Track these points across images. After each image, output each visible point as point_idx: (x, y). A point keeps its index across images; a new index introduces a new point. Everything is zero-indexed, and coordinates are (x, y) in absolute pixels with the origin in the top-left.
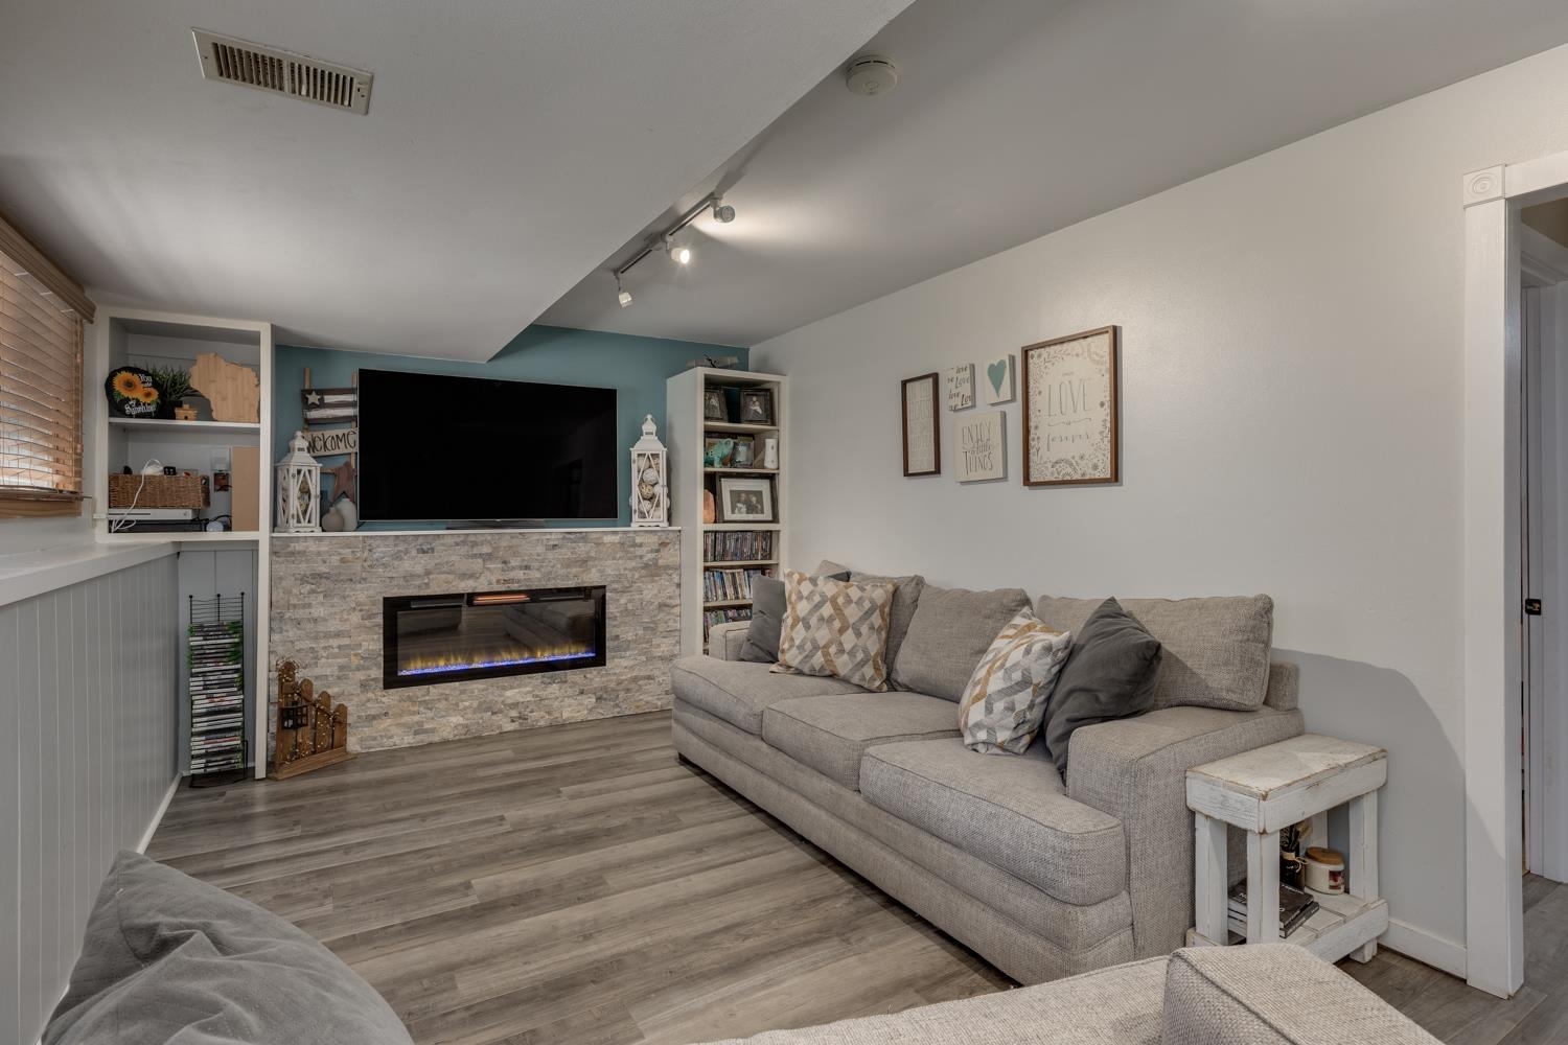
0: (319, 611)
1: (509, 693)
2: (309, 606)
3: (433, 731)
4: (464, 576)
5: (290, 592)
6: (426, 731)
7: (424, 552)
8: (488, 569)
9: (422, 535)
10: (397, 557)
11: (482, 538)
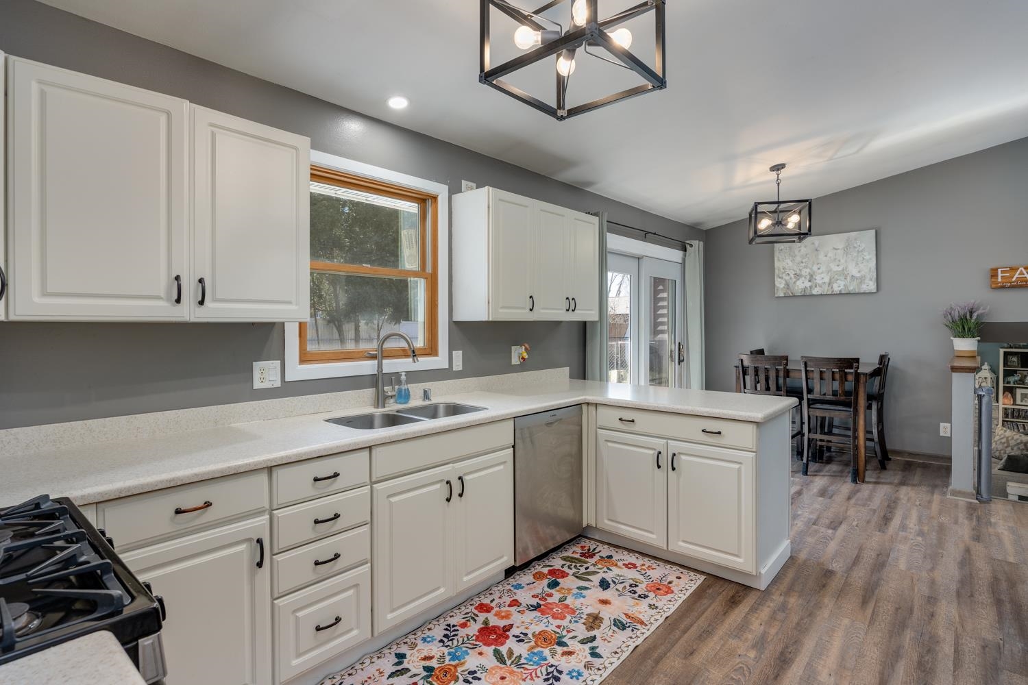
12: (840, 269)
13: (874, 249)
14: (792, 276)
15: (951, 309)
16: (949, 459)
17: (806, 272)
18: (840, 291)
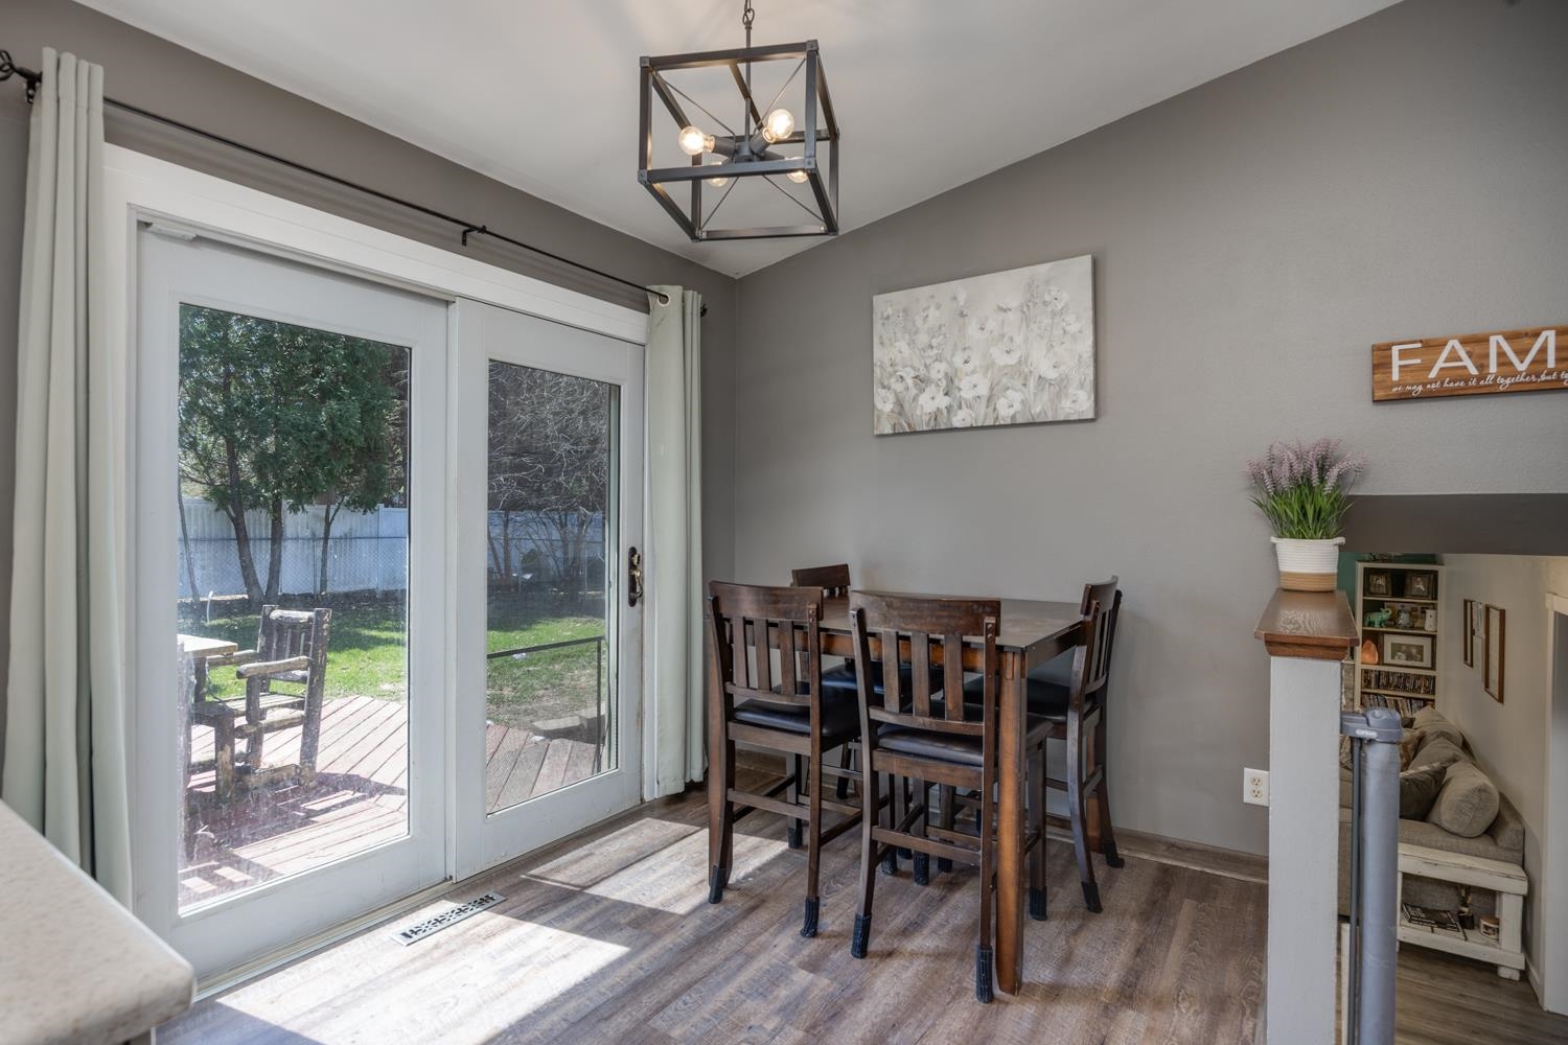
12: (1012, 360)
13: (1089, 303)
14: (910, 382)
15: (1272, 459)
16: (1261, 866)
17: (938, 371)
18: (1013, 417)
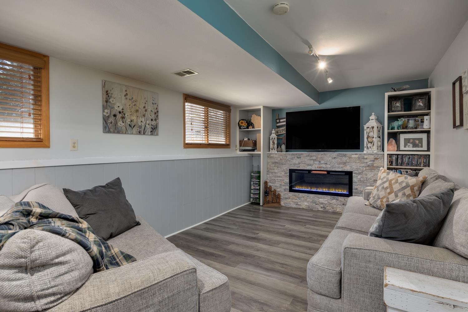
0: (276, 171)
1: (320, 200)
2: (274, 169)
3: (300, 205)
4: (308, 165)
5: (270, 166)
6: (299, 205)
7: (298, 158)
8: (315, 163)
9: (298, 154)
10: (292, 159)
11: (313, 155)
